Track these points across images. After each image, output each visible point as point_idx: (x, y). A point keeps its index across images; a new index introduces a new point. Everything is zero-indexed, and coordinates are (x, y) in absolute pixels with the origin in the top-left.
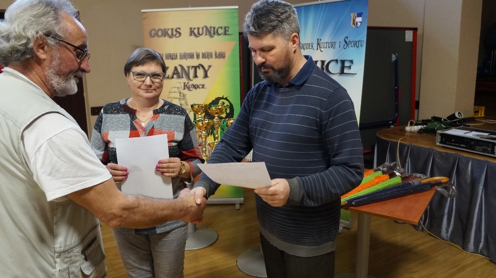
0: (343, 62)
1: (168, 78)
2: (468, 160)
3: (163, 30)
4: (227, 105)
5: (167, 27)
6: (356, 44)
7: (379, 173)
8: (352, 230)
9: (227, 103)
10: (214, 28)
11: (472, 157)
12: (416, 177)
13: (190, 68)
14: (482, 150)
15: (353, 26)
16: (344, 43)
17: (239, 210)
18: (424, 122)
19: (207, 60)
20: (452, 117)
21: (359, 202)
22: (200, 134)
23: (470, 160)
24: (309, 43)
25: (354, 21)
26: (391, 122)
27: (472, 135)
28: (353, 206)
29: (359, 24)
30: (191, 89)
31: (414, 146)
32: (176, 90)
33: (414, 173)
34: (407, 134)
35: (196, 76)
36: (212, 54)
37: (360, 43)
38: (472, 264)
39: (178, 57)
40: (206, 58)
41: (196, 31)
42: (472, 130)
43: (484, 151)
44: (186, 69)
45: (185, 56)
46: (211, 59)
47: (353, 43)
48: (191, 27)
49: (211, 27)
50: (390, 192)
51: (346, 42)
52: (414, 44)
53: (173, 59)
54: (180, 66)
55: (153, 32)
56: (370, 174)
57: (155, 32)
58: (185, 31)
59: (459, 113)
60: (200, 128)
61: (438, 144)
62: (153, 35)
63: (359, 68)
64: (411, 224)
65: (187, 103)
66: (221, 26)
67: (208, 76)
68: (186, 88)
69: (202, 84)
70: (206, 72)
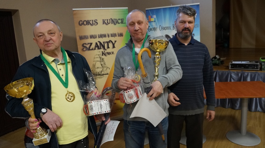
1: (92, 49)
2: (248, 73)
3: (87, 21)
5: (89, 19)
10: (116, 19)
13: (105, 43)
19: (113, 37)
24: (168, 26)
30: (106, 55)
35: (108, 47)
36: (116, 35)
37: (197, 26)
39: (97, 37)
40: (113, 36)
41: (106, 21)
43: (253, 68)
44: (103, 43)
45: (101, 36)
46: (116, 37)
48: (103, 19)
49: (114, 19)
53: (94, 38)
54: (99, 42)
55: (81, 22)
57: (82, 22)
58: (100, 22)
61: (230, 69)
62: (81, 24)
65: (105, 64)
66: (119, 18)
67: (115, 47)
68: (103, 55)
69: (112, 51)
70: (113, 45)
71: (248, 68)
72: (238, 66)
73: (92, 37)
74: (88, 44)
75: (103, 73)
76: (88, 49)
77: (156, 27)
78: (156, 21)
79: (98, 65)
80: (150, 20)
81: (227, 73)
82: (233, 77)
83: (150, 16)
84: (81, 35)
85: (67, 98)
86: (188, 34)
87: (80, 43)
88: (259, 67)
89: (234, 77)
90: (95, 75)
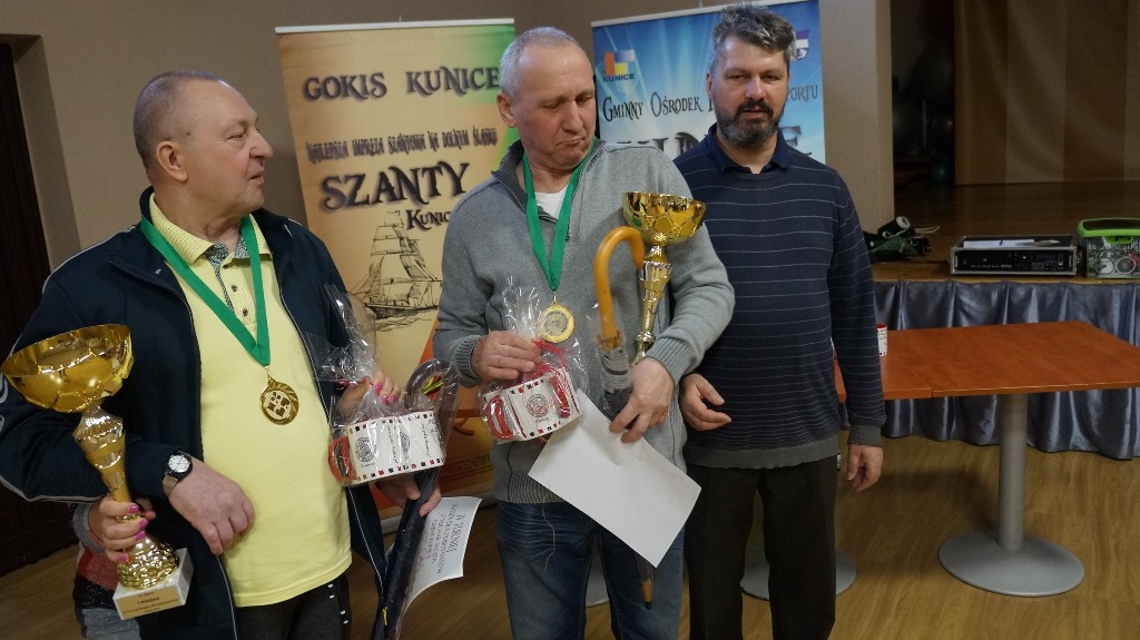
1: (366, 202)
3: (340, 80)
5: (349, 73)
10: (465, 71)
13: (419, 174)
14: (1047, 267)
19: (456, 149)
24: (687, 97)
25: (792, 47)
30: (426, 226)
32: (390, 232)
35: (434, 193)
36: (466, 136)
37: (810, 92)
39: (386, 147)
40: (452, 145)
41: (422, 80)
43: (1050, 268)
44: (410, 176)
45: (404, 144)
46: (464, 148)
48: (409, 70)
49: (457, 70)
53: (372, 154)
54: (393, 168)
55: (313, 86)
57: (318, 86)
58: (395, 82)
61: (954, 271)
62: (312, 93)
65: (421, 262)
66: (479, 66)
67: (463, 188)
68: (414, 224)
70: (457, 180)
71: (1029, 270)
72: (985, 260)
73: (363, 148)
74: (348, 178)
75: (413, 303)
76: (346, 202)
77: (636, 100)
78: (639, 73)
79: (393, 267)
80: (613, 70)
81: (940, 291)
82: (967, 309)
83: (608, 56)
84: (313, 142)
85: (266, 404)
86: (764, 125)
87: (310, 176)
88: (1075, 260)
89: (969, 306)
90: (380, 312)
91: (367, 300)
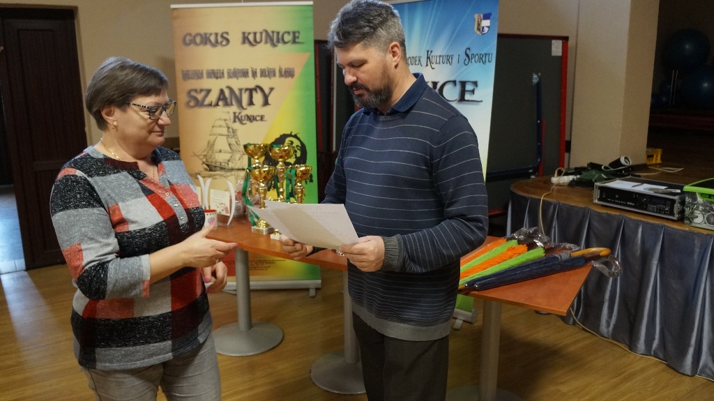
0: (463, 84)
1: (210, 105)
2: (637, 224)
3: (204, 36)
4: (297, 146)
5: (209, 31)
6: (482, 58)
7: (514, 243)
8: (476, 324)
9: (296, 142)
10: (278, 33)
11: (643, 219)
12: (565, 248)
13: (243, 92)
14: (657, 209)
15: (478, 32)
16: (465, 57)
17: (314, 297)
18: (578, 171)
19: (267, 79)
20: (617, 163)
21: (485, 284)
22: (257, 186)
23: (640, 224)
24: (414, 56)
25: (479, 25)
26: (531, 171)
27: (643, 188)
28: (475, 289)
29: (486, 29)
30: (244, 122)
31: (563, 204)
33: (562, 242)
34: (553, 187)
35: (251, 103)
36: (274, 71)
37: (487, 58)
38: (643, 370)
39: (226, 75)
40: (265, 76)
41: (251, 37)
42: (643, 182)
43: (660, 211)
44: (237, 92)
45: (235, 74)
46: (273, 79)
47: (477, 57)
48: (244, 31)
49: (273, 32)
50: (528, 270)
51: (467, 55)
52: (564, 59)
53: (217, 78)
54: (228, 87)
55: (188, 38)
56: (500, 244)
57: (191, 38)
58: (235, 38)
59: (626, 158)
60: (256, 178)
61: (596, 201)
62: (187, 41)
63: (485, 93)
64: (558, 316)
65: (239, 143)
66: (287, 30)
67: (270, 103)
68: (237, 120)
69: (260, 114)
70: (266, 97)
71: (646, 209)
72: (617, 196)
73: (215, 74)
74: (201, 90)
75: (231, 165)
76: (200, 103)
79: (222, 143)
84: (185, 69)
87: (184, 87)
88: (677, 207)
90: (211, 168)
91: (204, 160)
